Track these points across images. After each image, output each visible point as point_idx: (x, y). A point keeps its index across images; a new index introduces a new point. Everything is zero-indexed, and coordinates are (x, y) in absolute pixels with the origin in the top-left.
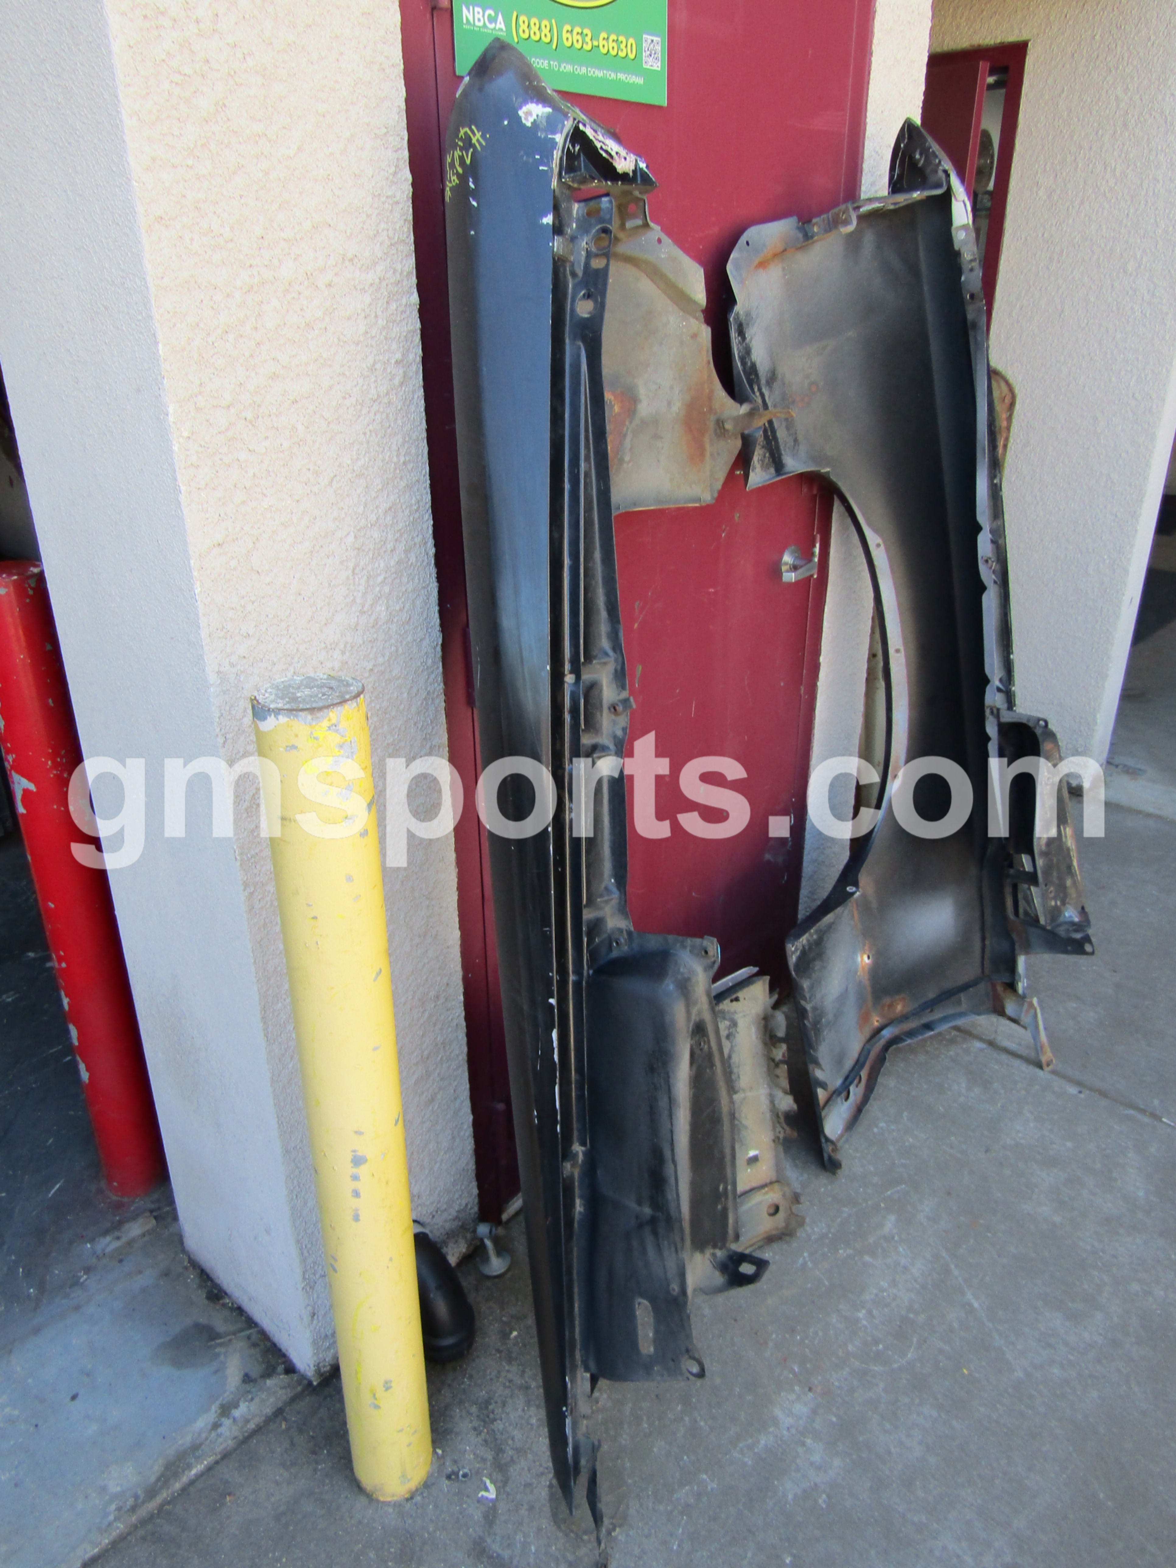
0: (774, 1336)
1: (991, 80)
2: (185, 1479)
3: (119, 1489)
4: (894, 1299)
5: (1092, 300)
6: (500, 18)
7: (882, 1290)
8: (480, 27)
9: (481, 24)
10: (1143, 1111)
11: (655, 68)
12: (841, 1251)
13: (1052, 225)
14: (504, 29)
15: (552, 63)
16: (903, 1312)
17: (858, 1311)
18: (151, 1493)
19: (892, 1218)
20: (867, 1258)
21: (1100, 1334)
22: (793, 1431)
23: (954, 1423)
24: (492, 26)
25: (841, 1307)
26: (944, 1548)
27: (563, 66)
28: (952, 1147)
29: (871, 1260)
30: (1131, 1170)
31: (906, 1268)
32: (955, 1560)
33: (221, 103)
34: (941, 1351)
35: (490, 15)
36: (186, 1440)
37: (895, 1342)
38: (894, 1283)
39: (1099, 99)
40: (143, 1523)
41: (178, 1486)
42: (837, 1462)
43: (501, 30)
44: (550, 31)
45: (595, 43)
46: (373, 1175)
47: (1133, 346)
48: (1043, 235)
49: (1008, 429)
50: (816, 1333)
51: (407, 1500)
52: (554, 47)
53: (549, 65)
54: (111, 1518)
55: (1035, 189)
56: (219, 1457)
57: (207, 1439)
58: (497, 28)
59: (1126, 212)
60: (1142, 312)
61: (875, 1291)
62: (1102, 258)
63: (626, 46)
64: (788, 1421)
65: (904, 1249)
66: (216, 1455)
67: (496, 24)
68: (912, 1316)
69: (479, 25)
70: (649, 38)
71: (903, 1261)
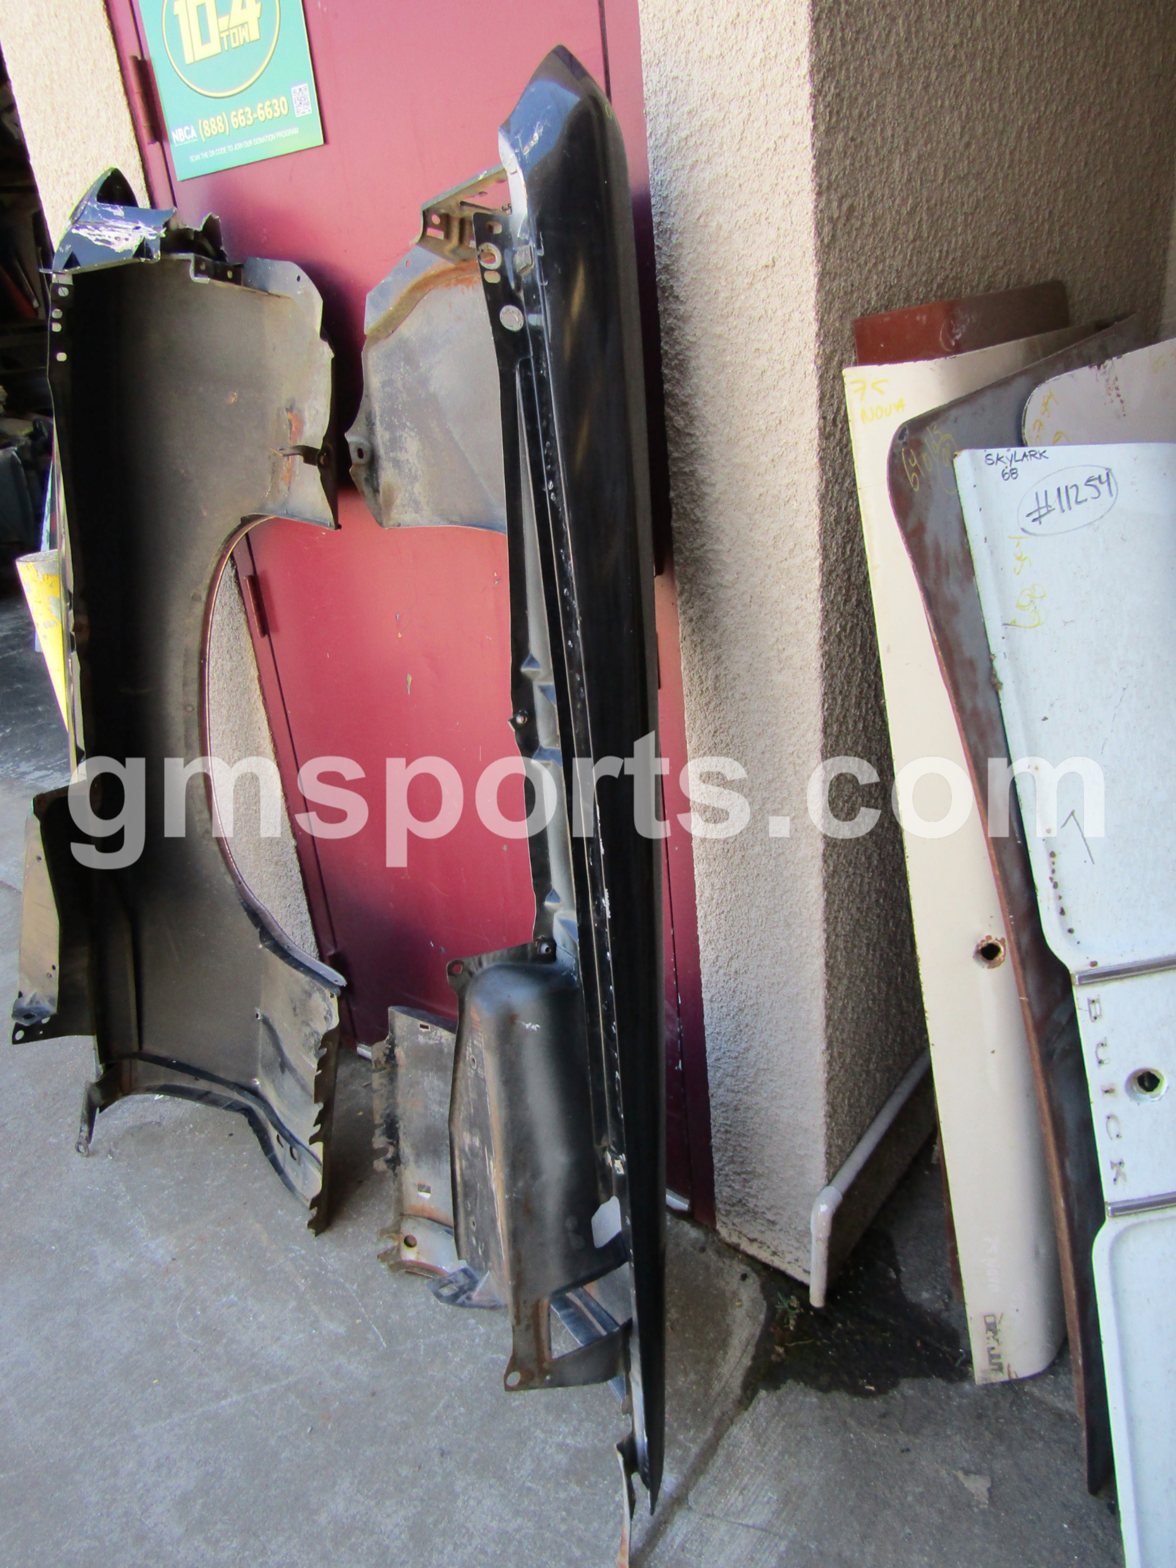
0: (224, 1230)
4: (244, 1327)
7: (255, 1316)
8: (183, 142)
11: (307, 113)
12: (303, 1281)
15: (226, 147)
16: (228, 1334)
17: (236, 1295)
19: (342, 1330)
20: (293, 1304)
21: (156, 1525)
22: (144, 1249)
25: (243, 1280)
27: (235, 147)
28: (447, 1406)
29: (290, 1307)
34: (181, 1363)
37: (201, 1325)
42: (110, 1278)
44: (222, 123)
45: (255, 116)
52: (227, 134)
53: (227, 150)
63: (279, 106)
64: (153, 1246)
65: (300, 1339)
68: (224, 1341)
69: (182, 140)
70: (297, 88)
71: (286, 1338)
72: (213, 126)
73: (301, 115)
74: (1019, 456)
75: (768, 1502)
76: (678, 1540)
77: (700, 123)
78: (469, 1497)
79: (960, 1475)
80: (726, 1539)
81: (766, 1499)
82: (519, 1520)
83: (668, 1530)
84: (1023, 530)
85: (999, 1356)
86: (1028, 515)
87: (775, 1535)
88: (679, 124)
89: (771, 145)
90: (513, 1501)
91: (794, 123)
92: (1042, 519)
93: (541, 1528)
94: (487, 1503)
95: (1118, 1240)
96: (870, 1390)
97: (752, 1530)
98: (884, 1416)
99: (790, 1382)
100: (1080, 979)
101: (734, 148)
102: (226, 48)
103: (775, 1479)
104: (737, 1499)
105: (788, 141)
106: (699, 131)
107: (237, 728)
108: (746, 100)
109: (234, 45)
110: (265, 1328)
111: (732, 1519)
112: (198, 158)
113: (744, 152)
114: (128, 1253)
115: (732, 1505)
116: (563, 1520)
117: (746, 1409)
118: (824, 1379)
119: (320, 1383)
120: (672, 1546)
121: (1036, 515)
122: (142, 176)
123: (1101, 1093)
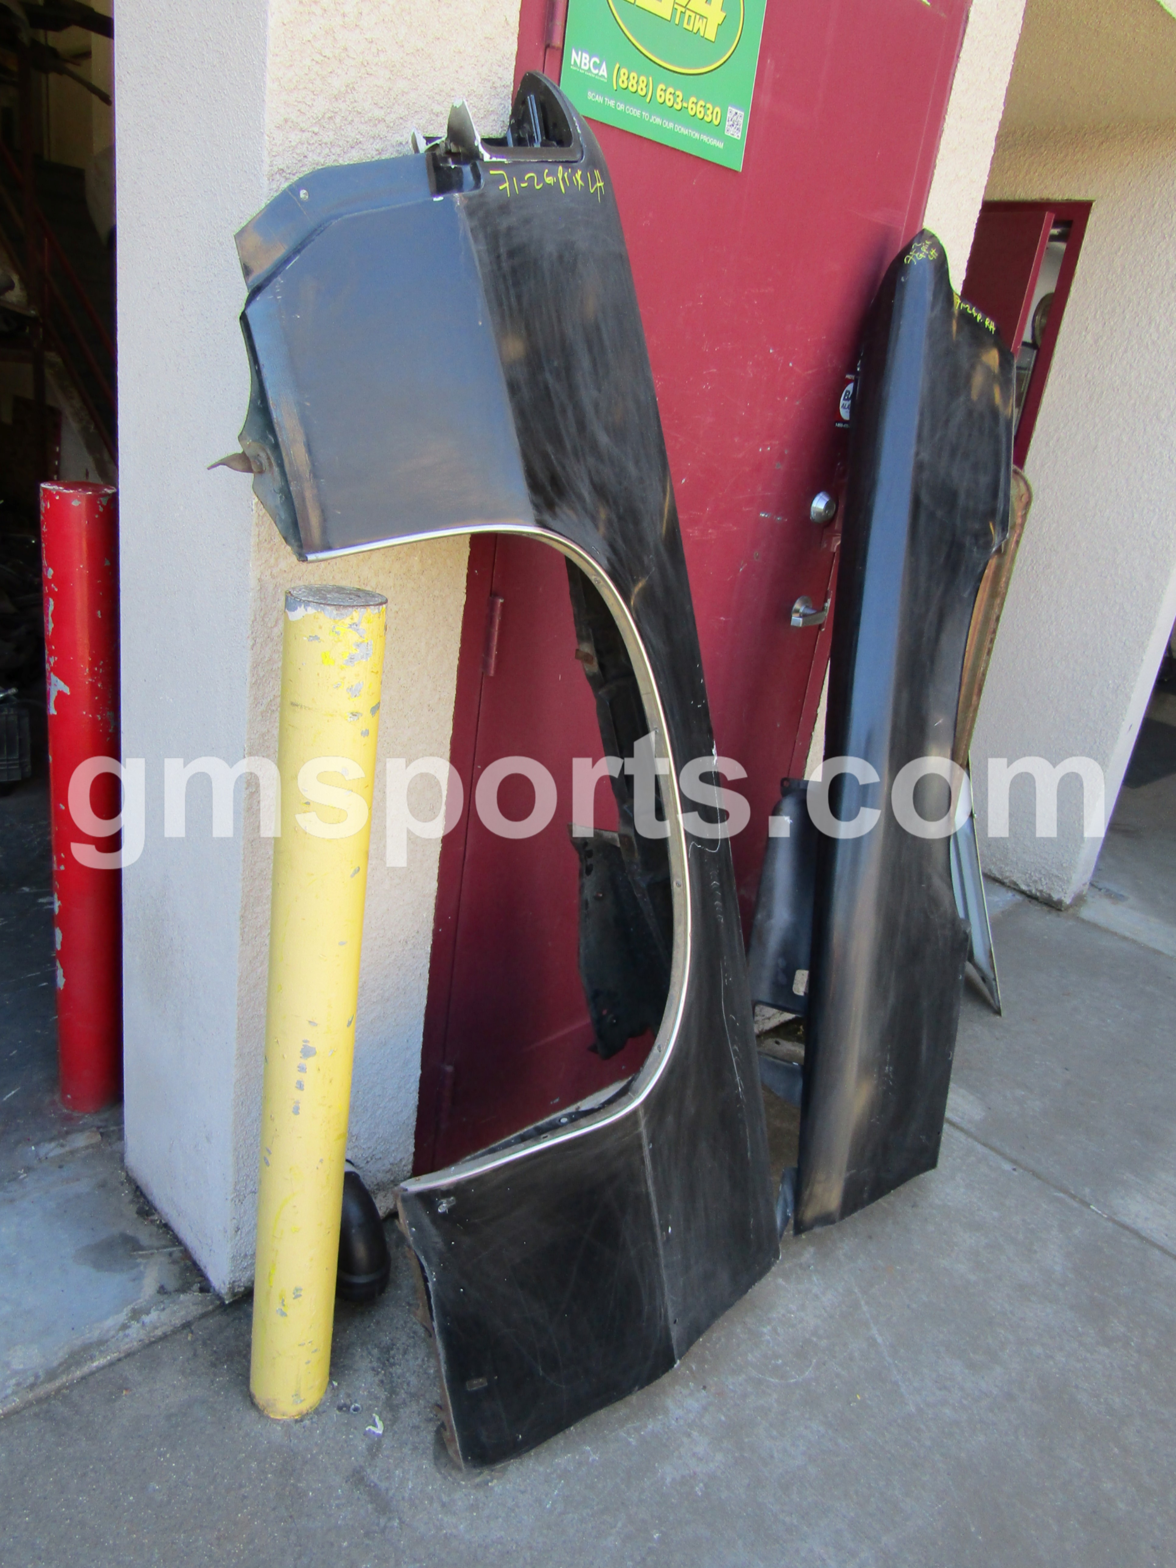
1: (1055, 231)
2: (86, 1369)
3: (21, 1367)
4: (800, 1322)
5: (1125, 440)
6: (604, 66)
7: (791, 1312)
8: (585, 71)
9: (586, 68)
10: (1073, 1197)
11: (735, 137)
13: (1095, 367)
14: (606, 76)
15: (644, 113)
16: (807, 1336)
17: (764, 1326)
18: (52, 1375)
19: (811, 1249)
20: (780, 1281)
21: (996, 1386)
22: (681, 1422)
23: (840, 1441)
24: (596, 72)
26: (811, 1550)
27: (653, 118)
29: (784, 1283)
30: (1052, 1246)
31: (816, 1296)
32: (819, 1563)
33: (351, 86)
34: (838, 1375)
35: (595, 63)
36: (95, 1335)
37: (795, 1360)
38: (803, 1308)
39: (1151, 261)
40: (40, 1401)
41: (78, 1373)
42: (719, 1457)
43: (602, 76)
44: (646, 86)
45: (685, 105)
46: (319, 1070)
47: (1158, 487)
48: (1086, 376)
49: (1022, 525)
50: (719, 1339)
51: (296, 1421)
52: (648, 100)
53: (641, 115)
54: (9, 1391)
55: (1084, 333)
56: (122, 1355)
57: (113, 1337)
58: (600, 74)
59: (1165, 364)
60: (1169, 457)
61: (782, 1311)
62: (1138, 403)
63: (712, 113)
64: (678, 1413)
65: (817, 1280)
66: (120, 1352)
67: (599, 70)
68: (815, 1339)
71: (815, 1290)
72: (634, 82)
102: (677, 22)
112: (599, 99)
119: (860, 1270)
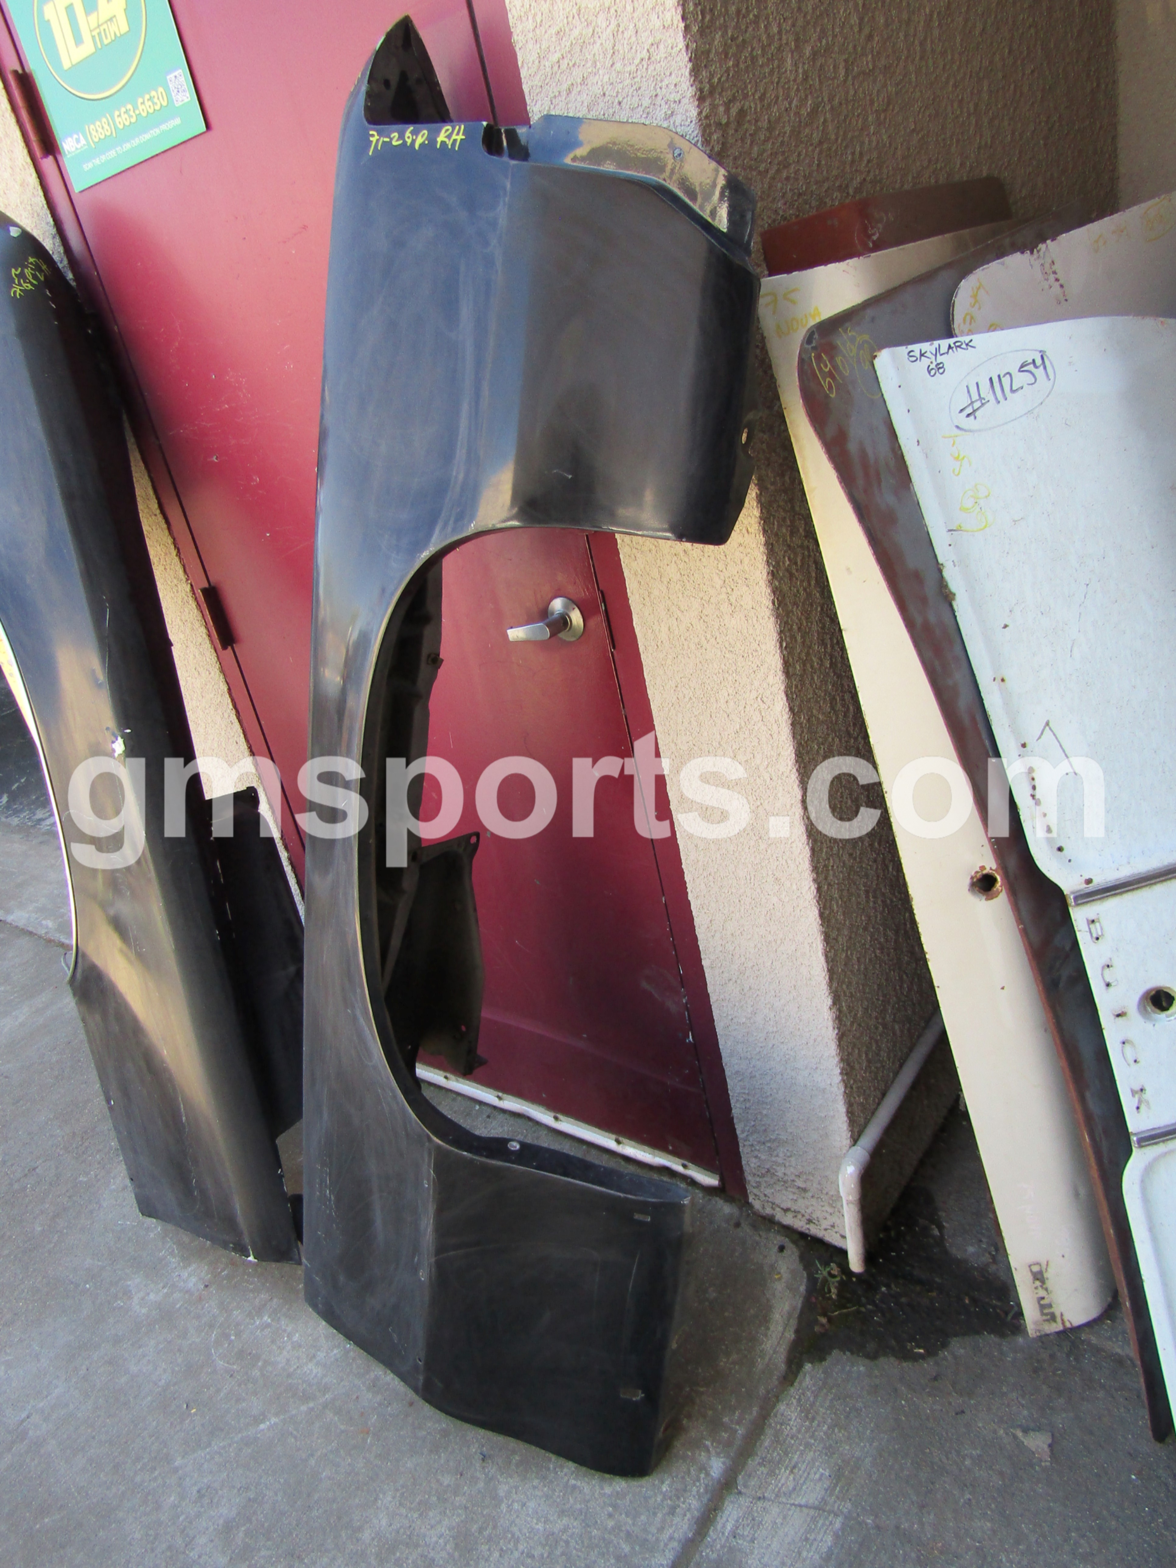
4: (279, 1347)
7: (290, 1336)
8: (74, 152)
11: (186, 100)
15: (117, 149)
16: (264, 1356)
17: (269, 1317)
21: (200, 1556)
22: (177, 1279)
23: (149, 1399)
25: (275, 1300)
27: (124, 147)
31: (314, 1357)
34: (218, 1391)
37: (236, 1350)
38: (297, 1346)
42: (144, 1311)
44: (109, 125)
45: (137, 112)
52: (114, 135)
53: (116, 152)
63: (158, 98)
64: (185, 1275)
65: (335, 1355)
68: (260, 1364)
69: (73, 149)
70: (172, 76)
72: (100, 130)
73: (180, 104)
74: (944, 349)
75: (820, 1479)
76: (729, 1527)
77: (570, 42)
78: (513, 1501)
79: (1020, 1434)
80: (779, 1521)
81: (817, 1476)
82: (565, 1521)
83: (718, 1518)
84: (957, 427)
85: (1050, 1306)
86: (962, 411)
87: (830, 1512)
88: (548, 48)
89: (645, 54)
90: (558, 1500)
91: (664, 27)
92: (977, 414)
93: (589, 1526)
94: (532, 1504)
95: (1149, 1170)
96: (920, 1354)
97: (804, 1509)
98: (935, 1379)
99: (835, 1353)
100: (1076, 899)
101: (608, 64)
103: (826, 1454)
104: (788, 1478)
105: (661, 46)
106: (569, 52)
107: (216, 745)
108: (612, 11)
109: (106, 42)
110: (300, 1346)
111: (784, 1500)
112: (90, 165)
113: (618, 66)
114: (161, 1285)
115: (783, 1485)
116: (610, 1516)
117: (792, 1385)
118: (871, 1346)
119: (357, 1397)
120: (723, 1534)
121: (969, 410)
122: (41, 193)
123: (1112, 1017)
